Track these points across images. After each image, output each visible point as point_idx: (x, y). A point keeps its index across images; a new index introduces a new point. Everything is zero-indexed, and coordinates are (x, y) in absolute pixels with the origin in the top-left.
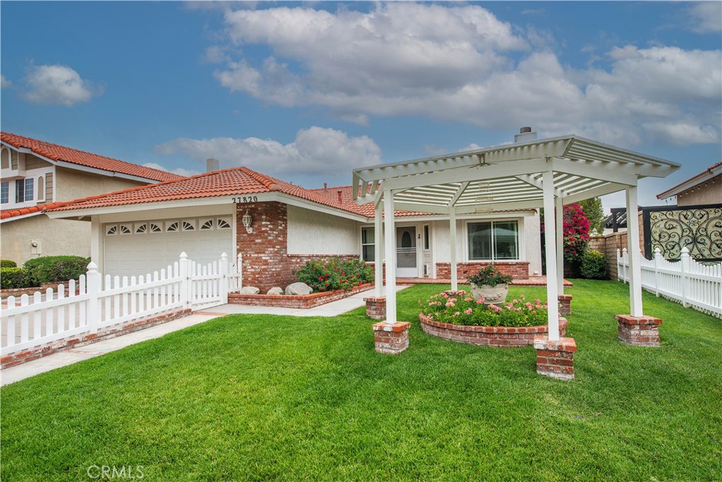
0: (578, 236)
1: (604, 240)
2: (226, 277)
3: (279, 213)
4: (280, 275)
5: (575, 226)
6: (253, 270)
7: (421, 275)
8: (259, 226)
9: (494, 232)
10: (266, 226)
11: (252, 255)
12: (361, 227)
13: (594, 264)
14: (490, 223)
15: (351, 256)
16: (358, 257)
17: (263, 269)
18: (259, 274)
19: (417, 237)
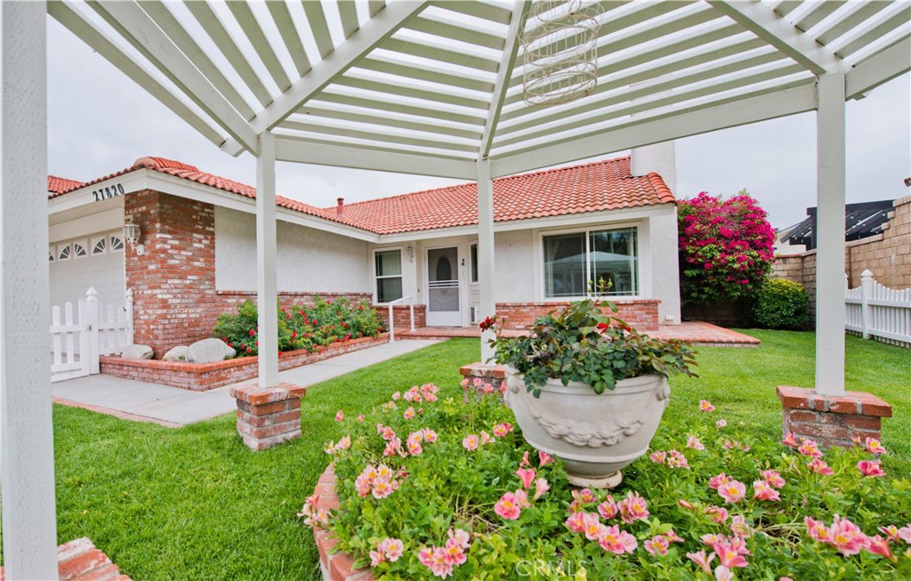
0: (755, 253)
1: (799, 260)
2: (95, 329)
3: (196, 222)
4: (198, 326)
5: (747, 234)
6: (146, 317)
7: (466, 323)
8: (153, 242)
9: (591, 256)
10: (164, 241)
11: (145, 292)
12: (374, 251)
13: (786, 304)
14: (585, 233)
15: (355, 294)
16: (370, 296)
17: (159, 316)
18: (154, 323)
19: (460, 262)
